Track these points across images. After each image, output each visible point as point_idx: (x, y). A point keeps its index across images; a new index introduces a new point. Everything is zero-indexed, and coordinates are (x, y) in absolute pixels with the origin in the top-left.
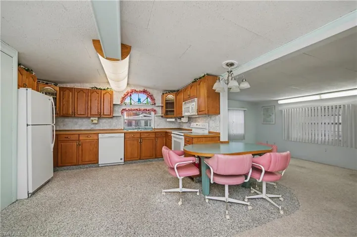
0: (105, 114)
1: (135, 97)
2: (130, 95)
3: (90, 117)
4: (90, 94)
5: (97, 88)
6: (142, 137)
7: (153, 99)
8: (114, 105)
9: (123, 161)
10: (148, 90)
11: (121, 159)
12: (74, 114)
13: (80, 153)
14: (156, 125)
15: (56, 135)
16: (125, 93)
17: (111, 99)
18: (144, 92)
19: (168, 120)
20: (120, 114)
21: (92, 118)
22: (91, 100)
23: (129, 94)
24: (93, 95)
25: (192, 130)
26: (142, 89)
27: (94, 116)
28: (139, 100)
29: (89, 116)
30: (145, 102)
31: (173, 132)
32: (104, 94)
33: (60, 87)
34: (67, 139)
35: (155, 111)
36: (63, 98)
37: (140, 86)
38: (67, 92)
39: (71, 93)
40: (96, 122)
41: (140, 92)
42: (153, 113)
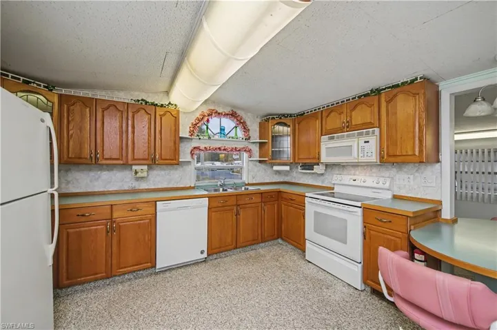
0: (163, 158)
1: (214, 124)
2: (208, 121)
3: (132, 165)
4: (130, 115)
5: (146, 102)
6: (240, 203)
7: (246, 130)
8: (181, 138)
9: (205, 255)
10: (239, 112)
11: (202, 252)
12: (96, 159)
13: (115, 248)
14: (250, 177)
15: (60, 210)
16: (198, 115)
17: (175, 126)
18: (233, 115)
19: (276, 168)
20: (188, 158)
21: (134, 167)
22: (133, 127)
23: (206, 119)
24: (137, 116)
25: (333, 189)
26: (227, 110)
27: (139, 161)
28: (222, 129)
29: (130, 162)
30: (232, 134)
31: (307, 195)
32: (161, 116)
33: (60, 96)
34: (83, 219)
35: (250, 151)
36: (68, 122)
37: (226, 105)
38: (77, 108)
39: (88, 110)
40: (145, 174)
41: (226, 115)
42: (245, 155)
